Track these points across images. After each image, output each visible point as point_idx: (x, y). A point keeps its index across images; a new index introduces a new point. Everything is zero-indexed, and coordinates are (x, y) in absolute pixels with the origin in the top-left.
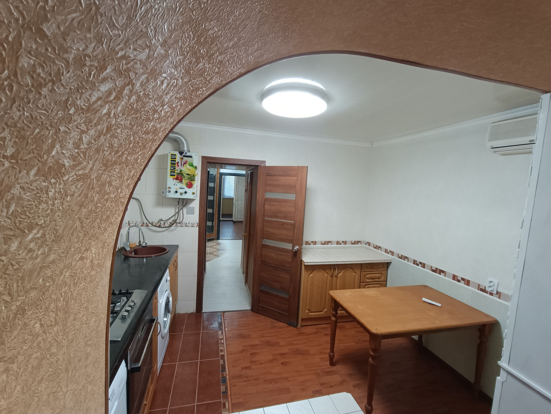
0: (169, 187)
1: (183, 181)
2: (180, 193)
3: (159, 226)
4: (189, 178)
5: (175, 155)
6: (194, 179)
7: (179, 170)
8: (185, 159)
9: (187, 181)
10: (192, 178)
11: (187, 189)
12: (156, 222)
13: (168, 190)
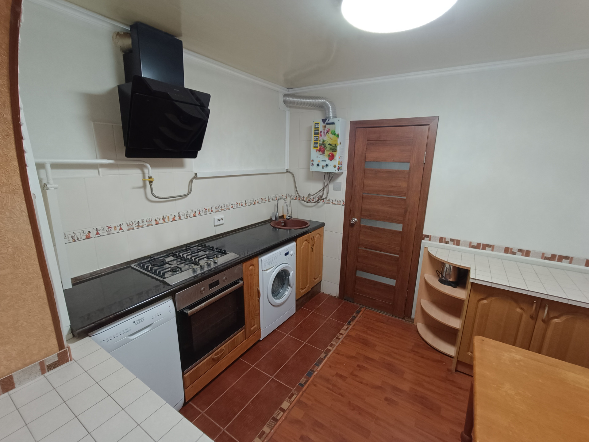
0: (312, 160)
1: (326, 152)
2: (322, 166)
3: (309, 202)
4: (331, 149)
5: (319, 124)
6: (336, 149)
7: (322, 141)
8: (328, 126)
9: (329, 152)
10: (334, 149)
11: (328, 162)
12: (307, 196)
13: (311, 163)
